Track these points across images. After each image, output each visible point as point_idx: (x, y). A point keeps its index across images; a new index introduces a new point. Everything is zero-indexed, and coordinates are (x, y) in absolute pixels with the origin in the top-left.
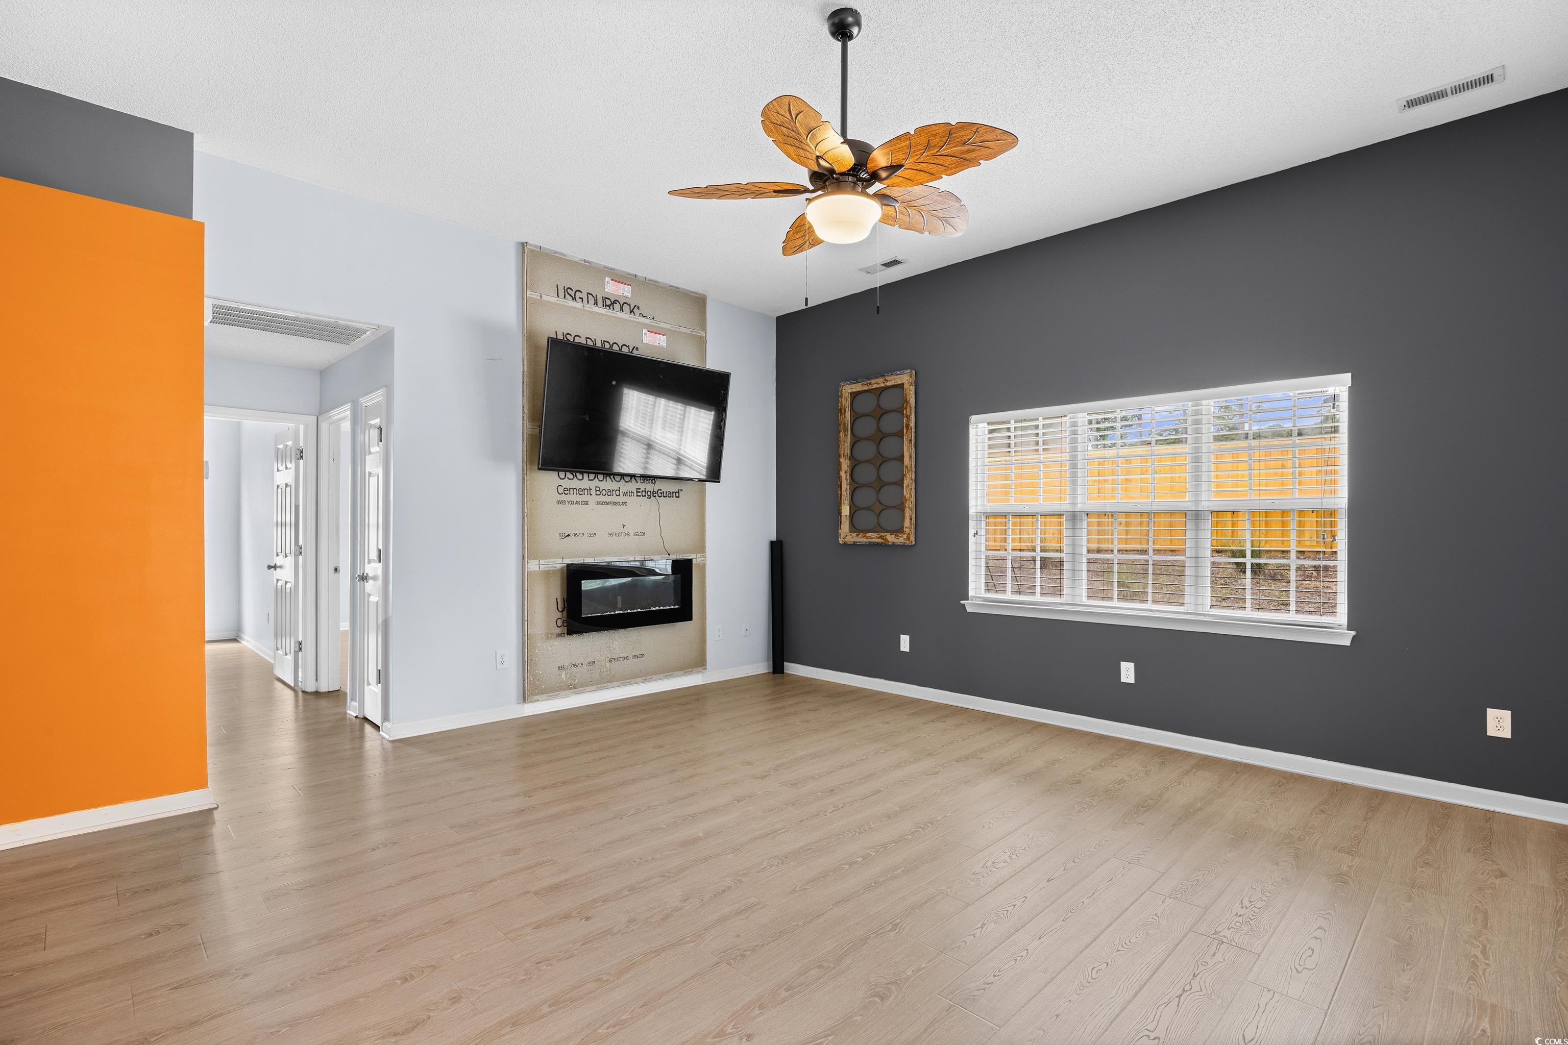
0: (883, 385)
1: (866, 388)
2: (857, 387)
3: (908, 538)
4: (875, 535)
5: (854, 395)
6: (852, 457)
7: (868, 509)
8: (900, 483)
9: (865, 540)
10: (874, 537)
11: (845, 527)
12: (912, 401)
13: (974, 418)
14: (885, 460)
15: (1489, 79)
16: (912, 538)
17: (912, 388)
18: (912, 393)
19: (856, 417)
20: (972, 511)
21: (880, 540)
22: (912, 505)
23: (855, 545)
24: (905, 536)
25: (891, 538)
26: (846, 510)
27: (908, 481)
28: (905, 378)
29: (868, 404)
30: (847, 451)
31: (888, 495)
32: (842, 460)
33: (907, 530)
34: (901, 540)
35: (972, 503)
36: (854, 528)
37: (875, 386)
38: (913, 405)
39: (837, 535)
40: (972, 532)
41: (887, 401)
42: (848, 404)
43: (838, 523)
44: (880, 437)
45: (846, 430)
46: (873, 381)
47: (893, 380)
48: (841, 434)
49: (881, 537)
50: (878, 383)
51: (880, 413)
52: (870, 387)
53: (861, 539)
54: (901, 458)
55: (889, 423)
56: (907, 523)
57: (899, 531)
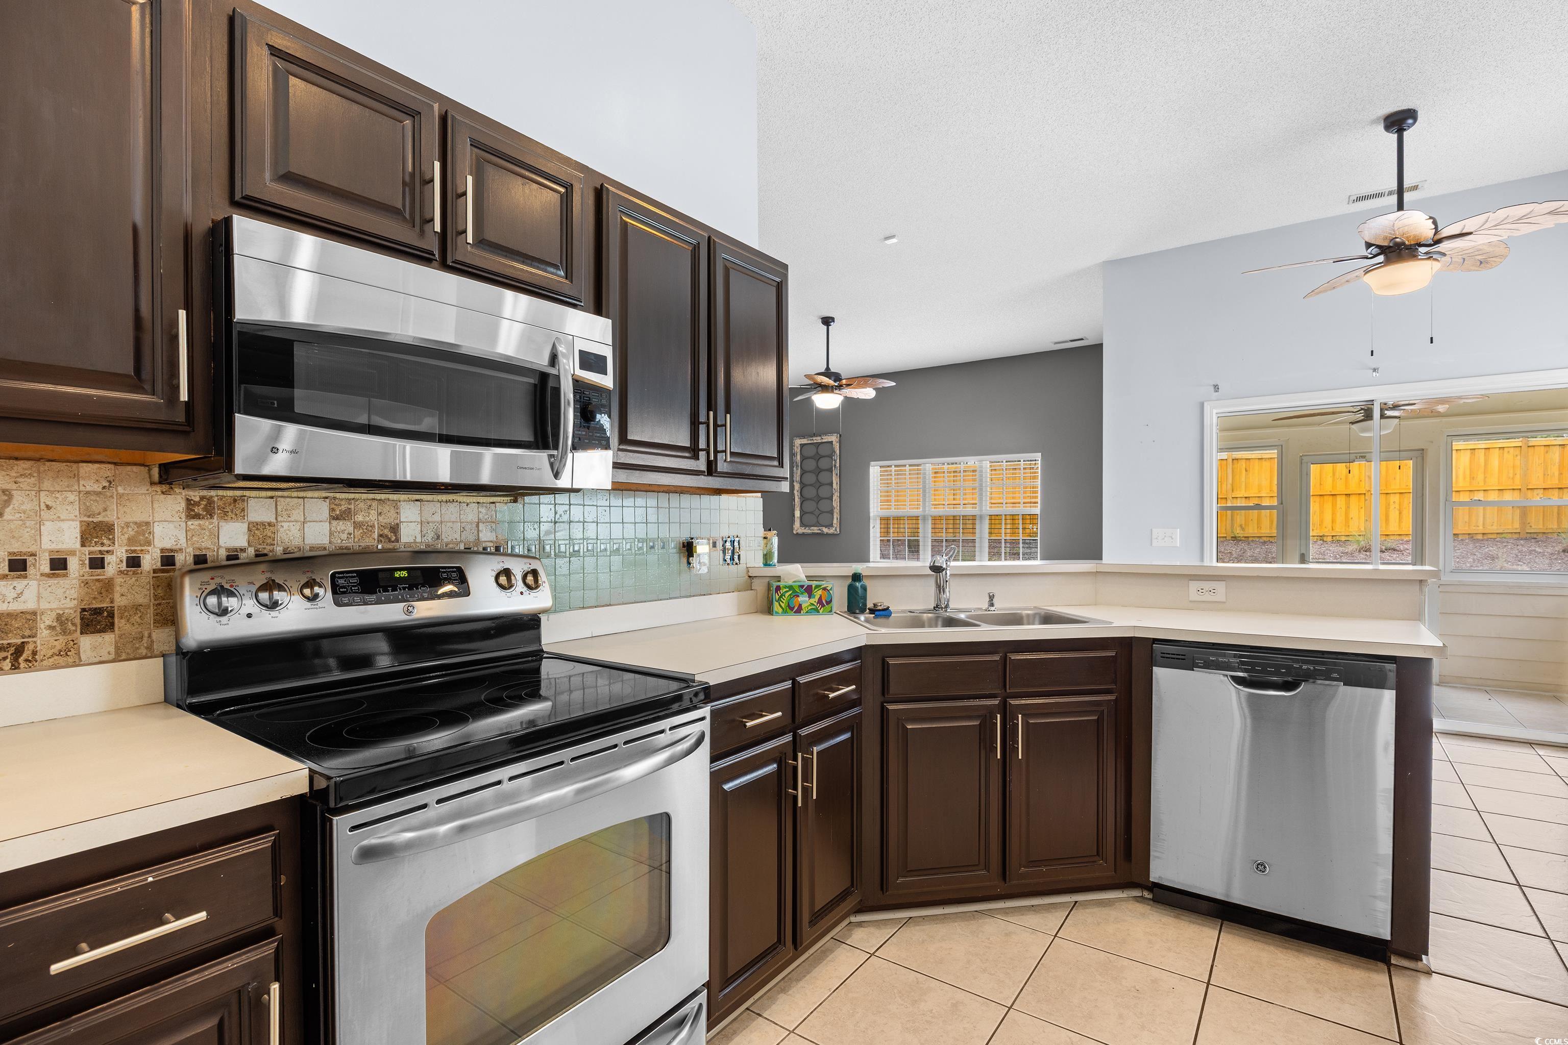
0: (820, 441)
1: (810, 442)
2: (805, 441)
3: (836, 530)
4: (816, 528)
5: (802, 446)
6: (801, 482)
7: (812, 513)
8: (831, 498)
9: (810, 531)
10: (815, 530)
11: (797, 524)
12: (838, 452)
13: (872, 463)
14: (821, 485)
15: (1082, 339)
16: (838, 530)
17: (838, 444)
18: (838, 447)
19: (803, 458)
20: (872, 515)
21: (819, 531)
22: (838, 511)
23: (803, 534)
24: (834, 529)
25: (825, 530)
26: (797, 514)
27: (836, 497)
28: (834, 438)
29: (811, 452)
30: (798, 479)
31: (823, 505)
32: (795, 484)
33: (835, 525)
34: (832, 531)
35: (871, 510)
36: (803, 524)
37: (815, 441)
38: (838, 454)
39: (792, 529)
40: (871, 526)
41: (823, 451)
42: (799, 450)
43: (793, 522)
44: (818, 471)
45: (797, 466)
46: (814, 438)
47: (826, 439)
48: (795, 469)
49: (820, 529)
50: (818, 440)
51: (818, 457)
52: (812, 442)
53: (807, 531)
54: (831, 484)
55: (824, 463)
56: (835, 521)
57: (831, 525)
